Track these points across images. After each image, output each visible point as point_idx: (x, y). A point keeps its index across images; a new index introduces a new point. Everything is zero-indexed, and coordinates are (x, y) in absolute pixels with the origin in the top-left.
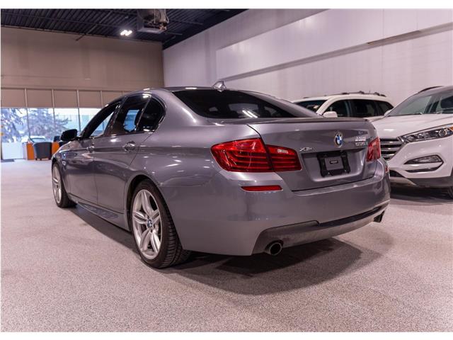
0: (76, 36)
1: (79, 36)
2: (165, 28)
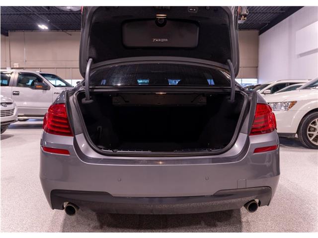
2: (246, 18)
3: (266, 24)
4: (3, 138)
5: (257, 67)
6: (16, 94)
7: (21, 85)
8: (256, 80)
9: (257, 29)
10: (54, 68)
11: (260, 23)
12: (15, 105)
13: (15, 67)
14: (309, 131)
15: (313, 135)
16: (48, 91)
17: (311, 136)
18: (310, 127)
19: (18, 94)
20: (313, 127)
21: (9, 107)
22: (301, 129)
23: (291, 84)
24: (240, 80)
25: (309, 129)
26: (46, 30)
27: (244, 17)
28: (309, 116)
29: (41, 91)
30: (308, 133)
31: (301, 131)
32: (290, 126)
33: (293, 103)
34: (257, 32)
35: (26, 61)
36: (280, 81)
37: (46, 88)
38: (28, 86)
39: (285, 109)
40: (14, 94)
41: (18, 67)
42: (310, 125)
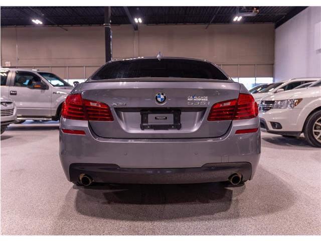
0: (205, 26)
1: (207, 25)
2: (258, 11)
3: (283, 16)
4: (3, 138)
5: (273, 64)
6: (14, 94)
7: (18, 84)
8: (272, 79)
9: (273, 22)
10: (49, 67)
11: (276, 15)
12: (15, 105)
13: (6, 66)
14: (315, 129)
15: (319, 133)
16: (46, 91)
17: (317, 134)
18: (316, 125)
19: (16, 94)
20: (319, 126)
21: (9, 107)
22: (307, 127)
23: (306, 82)
24: (254, 78)
25: (315, 127)
26: (41, 25)
27: (256, 10)
28: (315, 114)
29: (39, 91)
30: (314, 131)
31: (307, 130)
32: (295, 125)
33: (300, 100)
34: (273, 25)
35: (18, 59)
36: (295, 79)
37: (45, 87)
38: (25, 86)
39: (291, 106)
40: (11, 94)
41: (10, 66)
42: (316, 123)
